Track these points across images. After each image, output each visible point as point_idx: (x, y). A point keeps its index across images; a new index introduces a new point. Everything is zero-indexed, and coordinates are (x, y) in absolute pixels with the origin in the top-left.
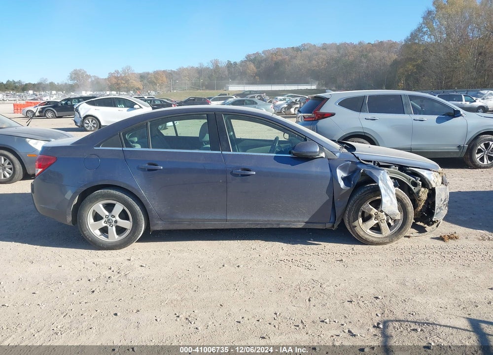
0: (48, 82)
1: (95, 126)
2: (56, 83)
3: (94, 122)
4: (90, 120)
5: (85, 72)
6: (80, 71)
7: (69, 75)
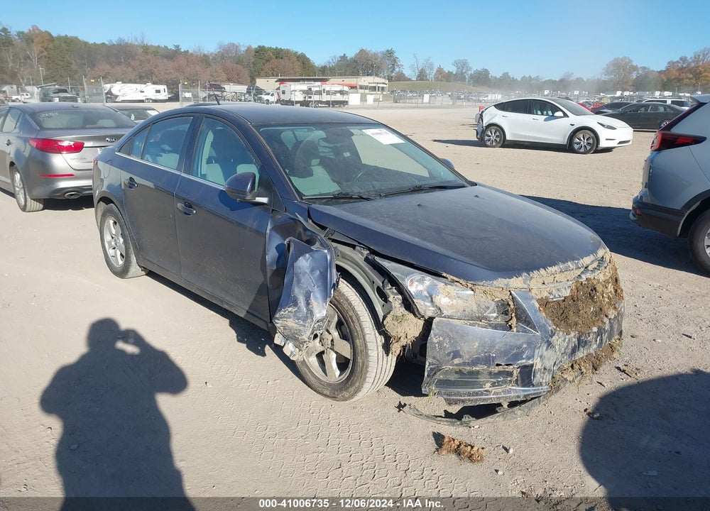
0: (574, 78)
1: (498, 140)
2: (585, 80)
3: (498, 134)
4: (493, 131)
5: (631, 61)
6: (623, 60)
7: (606, 66)
